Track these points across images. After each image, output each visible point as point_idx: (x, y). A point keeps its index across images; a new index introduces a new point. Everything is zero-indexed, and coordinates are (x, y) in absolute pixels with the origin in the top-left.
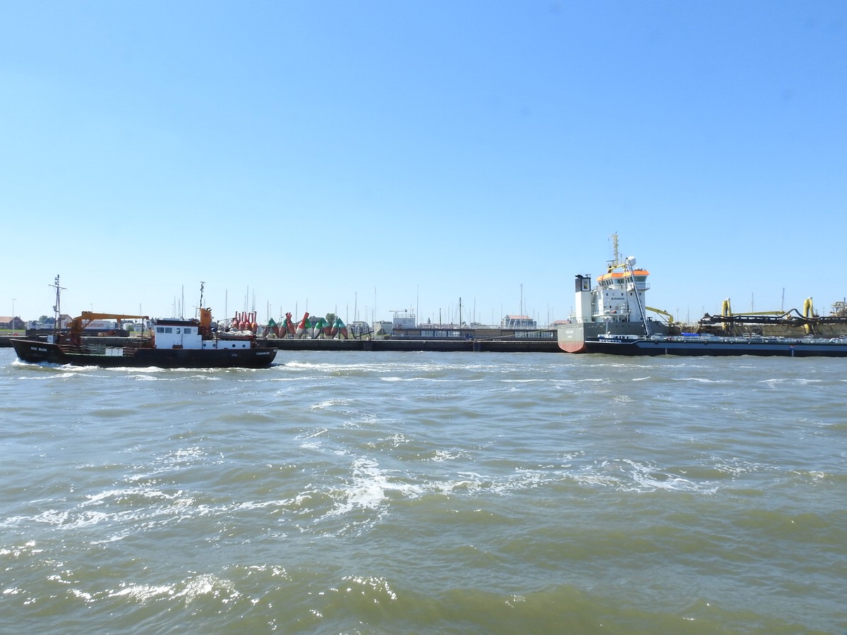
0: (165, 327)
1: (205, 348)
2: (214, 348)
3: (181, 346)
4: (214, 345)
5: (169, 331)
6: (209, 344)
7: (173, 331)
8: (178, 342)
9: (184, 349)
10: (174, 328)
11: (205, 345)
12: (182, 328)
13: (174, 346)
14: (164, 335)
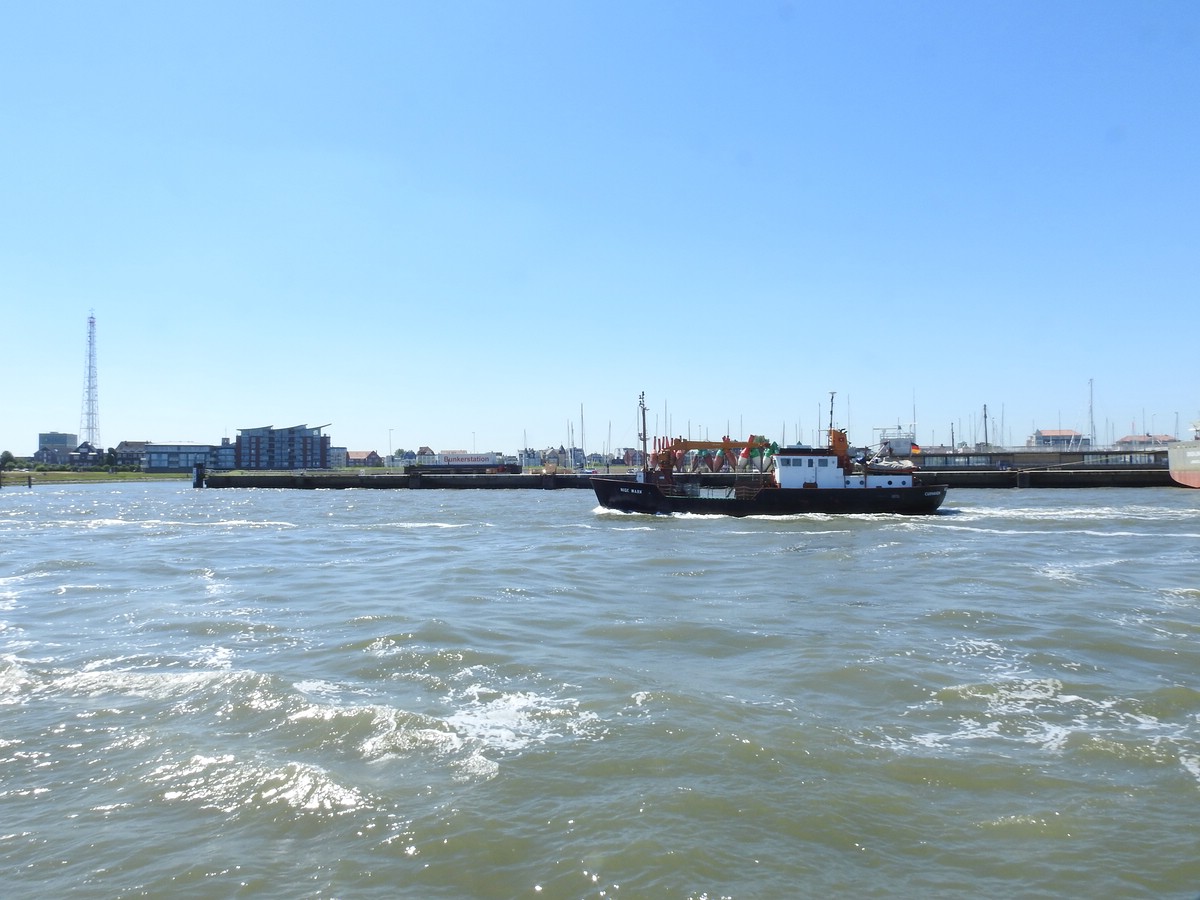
0: (792, 457)
1: (848, 487)
2: (862, 487)
3: (815, 484)
4: (861, 483)
5: (798, 463)
6: (855, 481)
7: (803, 463)
8: (810, 479)
9: (819, 487)
10: (805, 459)
11: (848, 482)
12: (816, 459)
13: (805, 484)
14: (791, 469)
